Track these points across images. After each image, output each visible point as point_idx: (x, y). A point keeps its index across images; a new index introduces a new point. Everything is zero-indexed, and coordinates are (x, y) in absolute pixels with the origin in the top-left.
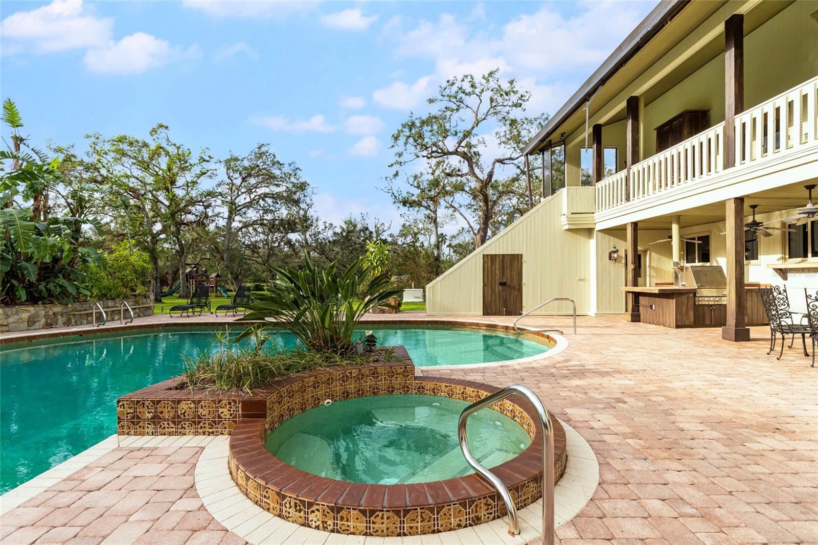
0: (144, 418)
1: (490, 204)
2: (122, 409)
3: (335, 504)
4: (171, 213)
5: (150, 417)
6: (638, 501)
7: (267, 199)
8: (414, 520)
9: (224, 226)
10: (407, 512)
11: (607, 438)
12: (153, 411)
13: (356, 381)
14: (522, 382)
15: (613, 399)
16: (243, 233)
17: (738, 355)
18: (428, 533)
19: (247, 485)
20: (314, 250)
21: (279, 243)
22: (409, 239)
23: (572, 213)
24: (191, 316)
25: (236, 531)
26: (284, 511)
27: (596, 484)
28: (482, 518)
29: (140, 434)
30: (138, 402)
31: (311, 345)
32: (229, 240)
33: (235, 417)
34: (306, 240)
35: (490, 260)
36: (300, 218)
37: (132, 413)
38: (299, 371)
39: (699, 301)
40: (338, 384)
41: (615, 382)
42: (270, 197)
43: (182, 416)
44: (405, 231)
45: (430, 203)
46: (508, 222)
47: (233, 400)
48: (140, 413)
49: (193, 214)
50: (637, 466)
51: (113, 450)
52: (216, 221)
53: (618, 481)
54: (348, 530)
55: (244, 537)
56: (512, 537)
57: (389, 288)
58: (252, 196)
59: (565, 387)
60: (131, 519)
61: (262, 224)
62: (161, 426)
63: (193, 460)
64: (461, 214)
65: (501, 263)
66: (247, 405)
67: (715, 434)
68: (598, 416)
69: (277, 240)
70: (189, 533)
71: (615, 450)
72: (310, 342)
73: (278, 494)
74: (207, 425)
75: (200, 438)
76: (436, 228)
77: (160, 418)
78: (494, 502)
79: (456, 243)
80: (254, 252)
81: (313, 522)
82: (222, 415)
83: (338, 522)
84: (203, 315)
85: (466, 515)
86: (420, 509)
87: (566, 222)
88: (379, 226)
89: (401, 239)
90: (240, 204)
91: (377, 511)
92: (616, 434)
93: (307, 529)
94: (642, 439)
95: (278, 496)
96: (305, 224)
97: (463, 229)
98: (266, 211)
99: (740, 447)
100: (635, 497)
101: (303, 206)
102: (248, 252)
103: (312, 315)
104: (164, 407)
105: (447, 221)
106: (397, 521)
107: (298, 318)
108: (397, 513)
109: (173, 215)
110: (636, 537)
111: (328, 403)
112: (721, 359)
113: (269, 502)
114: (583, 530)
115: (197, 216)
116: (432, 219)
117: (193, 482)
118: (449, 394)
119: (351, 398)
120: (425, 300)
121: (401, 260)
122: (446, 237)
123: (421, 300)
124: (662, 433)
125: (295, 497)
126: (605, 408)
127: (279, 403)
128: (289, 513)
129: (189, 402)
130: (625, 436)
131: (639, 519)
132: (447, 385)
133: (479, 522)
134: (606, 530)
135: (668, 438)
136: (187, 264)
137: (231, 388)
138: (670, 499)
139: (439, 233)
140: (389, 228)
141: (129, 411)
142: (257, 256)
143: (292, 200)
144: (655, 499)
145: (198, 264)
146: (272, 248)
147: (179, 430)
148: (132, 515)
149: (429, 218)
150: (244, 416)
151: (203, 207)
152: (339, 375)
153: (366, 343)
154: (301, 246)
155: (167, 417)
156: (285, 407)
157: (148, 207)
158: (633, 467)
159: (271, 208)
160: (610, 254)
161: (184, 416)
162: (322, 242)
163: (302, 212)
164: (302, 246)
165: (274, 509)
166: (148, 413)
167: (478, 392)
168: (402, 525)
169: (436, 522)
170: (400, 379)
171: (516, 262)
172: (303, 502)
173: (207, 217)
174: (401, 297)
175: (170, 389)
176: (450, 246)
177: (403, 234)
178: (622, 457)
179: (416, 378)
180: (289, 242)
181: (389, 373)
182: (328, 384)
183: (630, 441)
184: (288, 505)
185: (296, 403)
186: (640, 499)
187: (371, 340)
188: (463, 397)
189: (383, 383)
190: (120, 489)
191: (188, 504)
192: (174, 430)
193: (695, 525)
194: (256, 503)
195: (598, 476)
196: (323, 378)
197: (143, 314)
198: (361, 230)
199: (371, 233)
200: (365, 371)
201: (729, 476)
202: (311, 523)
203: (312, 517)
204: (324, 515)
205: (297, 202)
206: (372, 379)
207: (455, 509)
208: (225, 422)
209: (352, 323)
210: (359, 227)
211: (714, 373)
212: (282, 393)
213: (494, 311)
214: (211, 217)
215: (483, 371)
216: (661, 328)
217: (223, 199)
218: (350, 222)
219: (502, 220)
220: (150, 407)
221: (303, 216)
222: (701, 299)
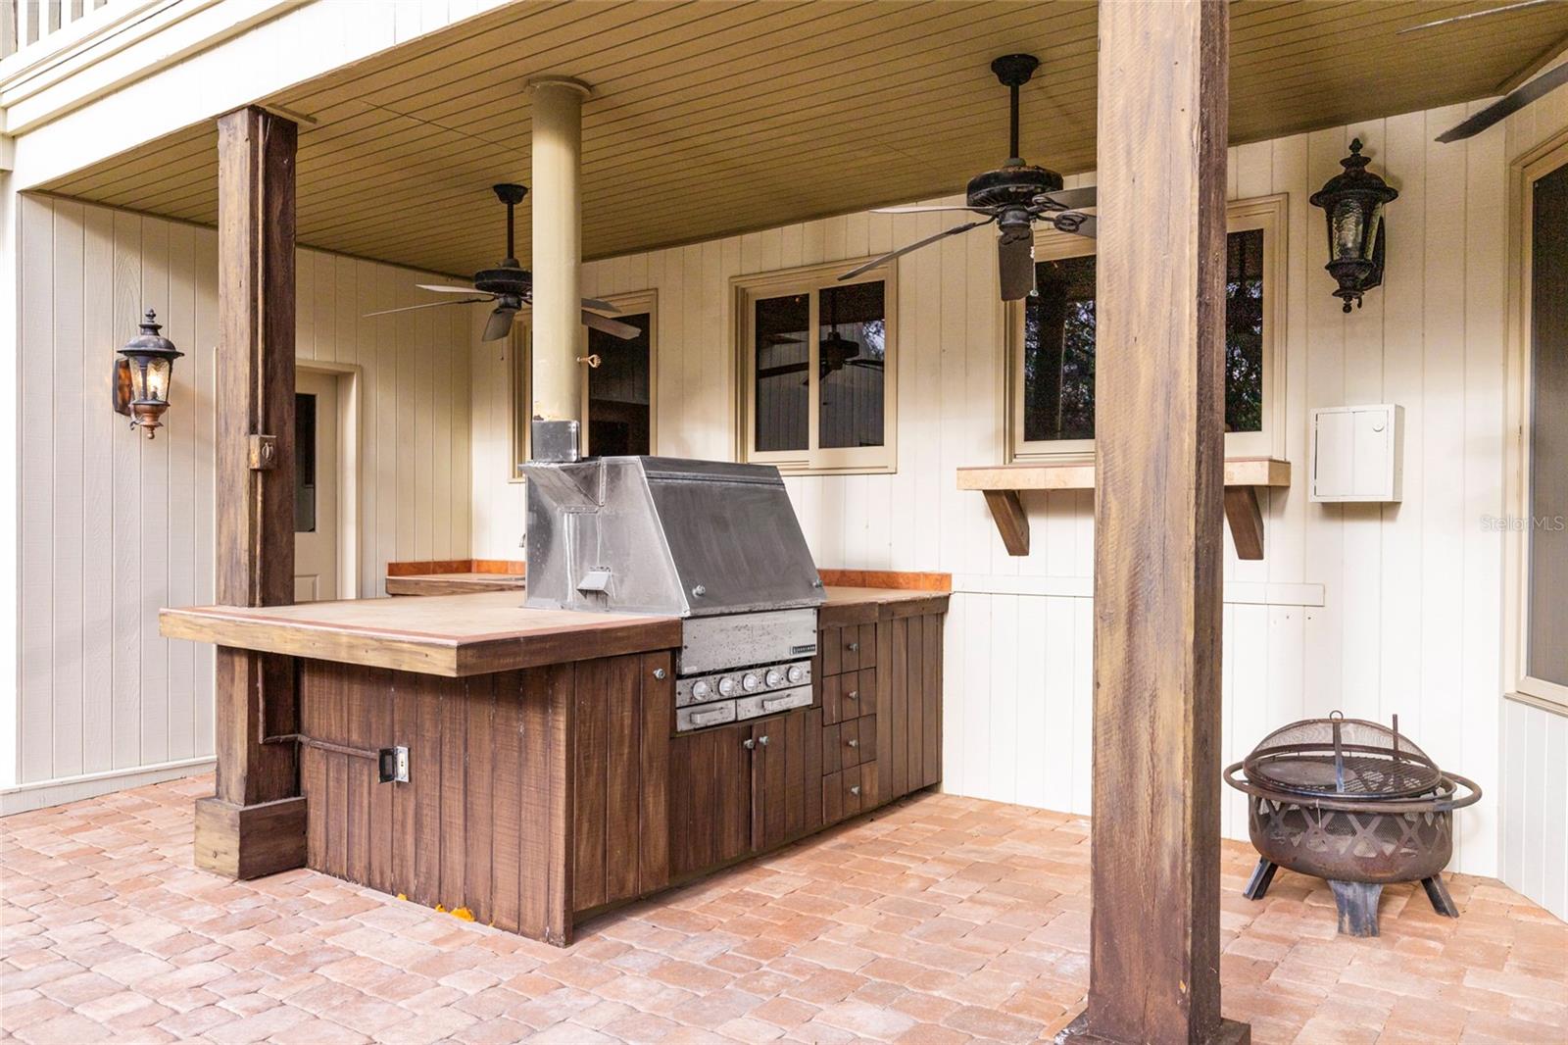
39: (696, 705)
160: (124, 368)
222: (701, 688)
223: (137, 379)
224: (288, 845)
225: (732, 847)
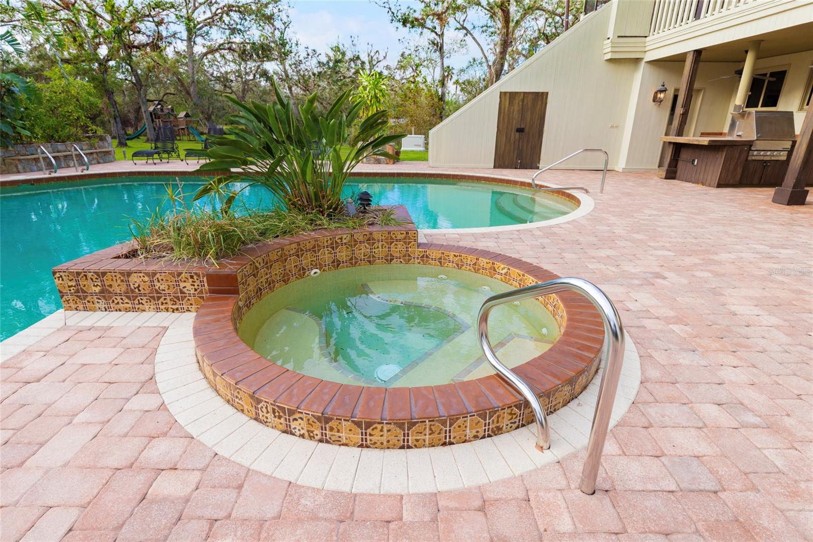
0: (91, 291)
1: (512, 25)
2: (61, 281)
3: (322, 414)
4: (115, 31)
5: (97, 291)
6: (690, 405)
7: (232, 13)
8: (421, 433)
9: (184, 51)
10: (412, 424)
11: (647, 323)
12: (99, 284)
13: (348, 248)
14: (542, 250)
15: (651, 273)
16: (209, 62)
17: (792, 222)
18: (438, 445)
19: (215, 381)
20: (296, 85)
21: (255, 76)
22: (409, 73)
23: (619, 37)
24: (159, 163)
25: (202, 439)
26: (261, 416)
27: (639, 382)
28: (504, 428)
29: (91, 310)
30: (78, 274)
31: (292, 204)
32: (193, 69)
33: (201, 292)
34: (286, 72)
35: (508, 98)
36: (275, 42)
37: (75, 286)
38: (278, 236)
39: (753, 155)
40: (327, 252)
41: (650, 252)
42: (235, 11)
43: (137, 290)
44: (404, 62)
45: (437, 23)
46: (530, 51)
47: (196, 274)
48: (85, 286)
49: (144, 34)
50: (685, 359)
51: (58, 330)
52: (174, 44)
53: (664, 379)
54: (340, 441)
55: (214, 446)
56: (540, 452)
57: (387, 133)
58: (214, 9)
59: (593, 258)
60: (76, 420)
61: (230, 49)
62: (113, 301)
63: (153, 345)
64: (474, 38)
65: (521, 103)
66: (213, 279)
67: (774, 320)
68: (634, 295)
69: (251, 72)
70: (145, 440)
71: (658, 338)
72: (290, 200)
73: (252, 396)
74: (168, 301)
75: (164, 314)
76: (442, 57)
77: (110, 292)
78: (520, 411)
79: (465, 79)
80: (225, 86)
81: (297, 430)
82: (185, 290)
83: (327, 432)
84: (172, 162)
85: (485, 426)
86: (429, 421)
87: (609, 50)
88: (372, 54)
89: (399, 72)
90: (199, 20)
91: (375, 423)
92: (657, 318)
93: (290, 436)
94: (689, 324)
95: (251, 398)
96: (283, 50)
97: (474, 60)
98: (233, 31)
99: (805, 336)
100: (685, 401)
101: (278, 24)
102: (218, 87)
103: (290, 165)
104: (112, 280)
105: (456, 49)
106: (400, 434)
107: (272, 168)
108: (401, 426)
109: (118, 33)
110: (691, 453)
111: (315, 273)
112: (772, 227)
113: (242, 403)
114: (626, 444)
115: (148, 36)
116: (437, 46)
117: (152, 373)
118: (458, 265)
119: (343, 267)
120: (427, 149)
121: (399, 99)
122: (454, 71)
123: (422, 149)
124: (711, 317)
125: (273, 403)
126: (642, 285)
127: (254, 275)
128: (267, 418)
129: (141, 275)
130: (668, 320)
131: (692, 430)
132: (456, 254)
133: (500, 432)
134: (654, 444)
135: (719, 325)
136: (148, 101)
137: (191, 258)
138: (728, 403)
139: (445, 65)
140: (385, 58)
141: (70, 284)
142: (230, 91)
143: (264, 15)
144: (709, 403)
145: (162, 100)
146: (246, 83)
147: (137, 306)
148: (77, 415)
149: (434, 44)
150: (212, 292)
151: (153, 24)
152: (327, 241)
153: (359, 202)
154: (280, 79)
155: (119, 292)
156: (263, 280)
157: (84, 22)
158: (681, 361)
159: (239, 27)
160: (656, 93)
161: (139, 290)
162: (304, 75)
163: (277, 34)
164: (282, 80)
165: (248, 411)
166: (94, 286)
167: (493, 264)
168: (406, 438)
169: (448, 434)
170: (400, 246)
171: (540, 103)
172: (283, 409)
173: (160, 37)
174: (400, 144)
175: (119, 257)
176: (457, 82)
177: (402, 66)
178: (666, 348)
179: (419, 245)
180: (265, 74)
181: (387, 239)
182: (315, 251)
183: (675, 328)
184: (264, 410)
185: (276, 274)
186: (691, 403)
187: (365, 199)
188: (474, 269)
189: (380, 251)
190: (64, 381)
191: (146, 401)
192: (130, 305)
193: (761, 438)
194: (228, 402)
195: (639, 373)
196: (308, 244)
197: (103, 160)
198: (351, 60)
199: (363, 63)
200: (359, 237)
201: (795, 374)
202: (294, 431)
203: (294, 425)
204: (309, 424)
205: (270, 19)
206: (367, 246)
207: (472, 420)
208: (190, 298)
209: (341, 176)
210: (349, 55)
211: (766, 243)
212: (257, 264)
213: (506, 163)
214: (166, 38)
215: (496, 236)
216: (699, 187)
217: (177, 13)
218: (336, 49)
219: (523, 49)
220: (94, 280)
221: (280, 39)
222: (755, 153)
223: (659, 95)
224: (673, 175)
225: (756, 181)
